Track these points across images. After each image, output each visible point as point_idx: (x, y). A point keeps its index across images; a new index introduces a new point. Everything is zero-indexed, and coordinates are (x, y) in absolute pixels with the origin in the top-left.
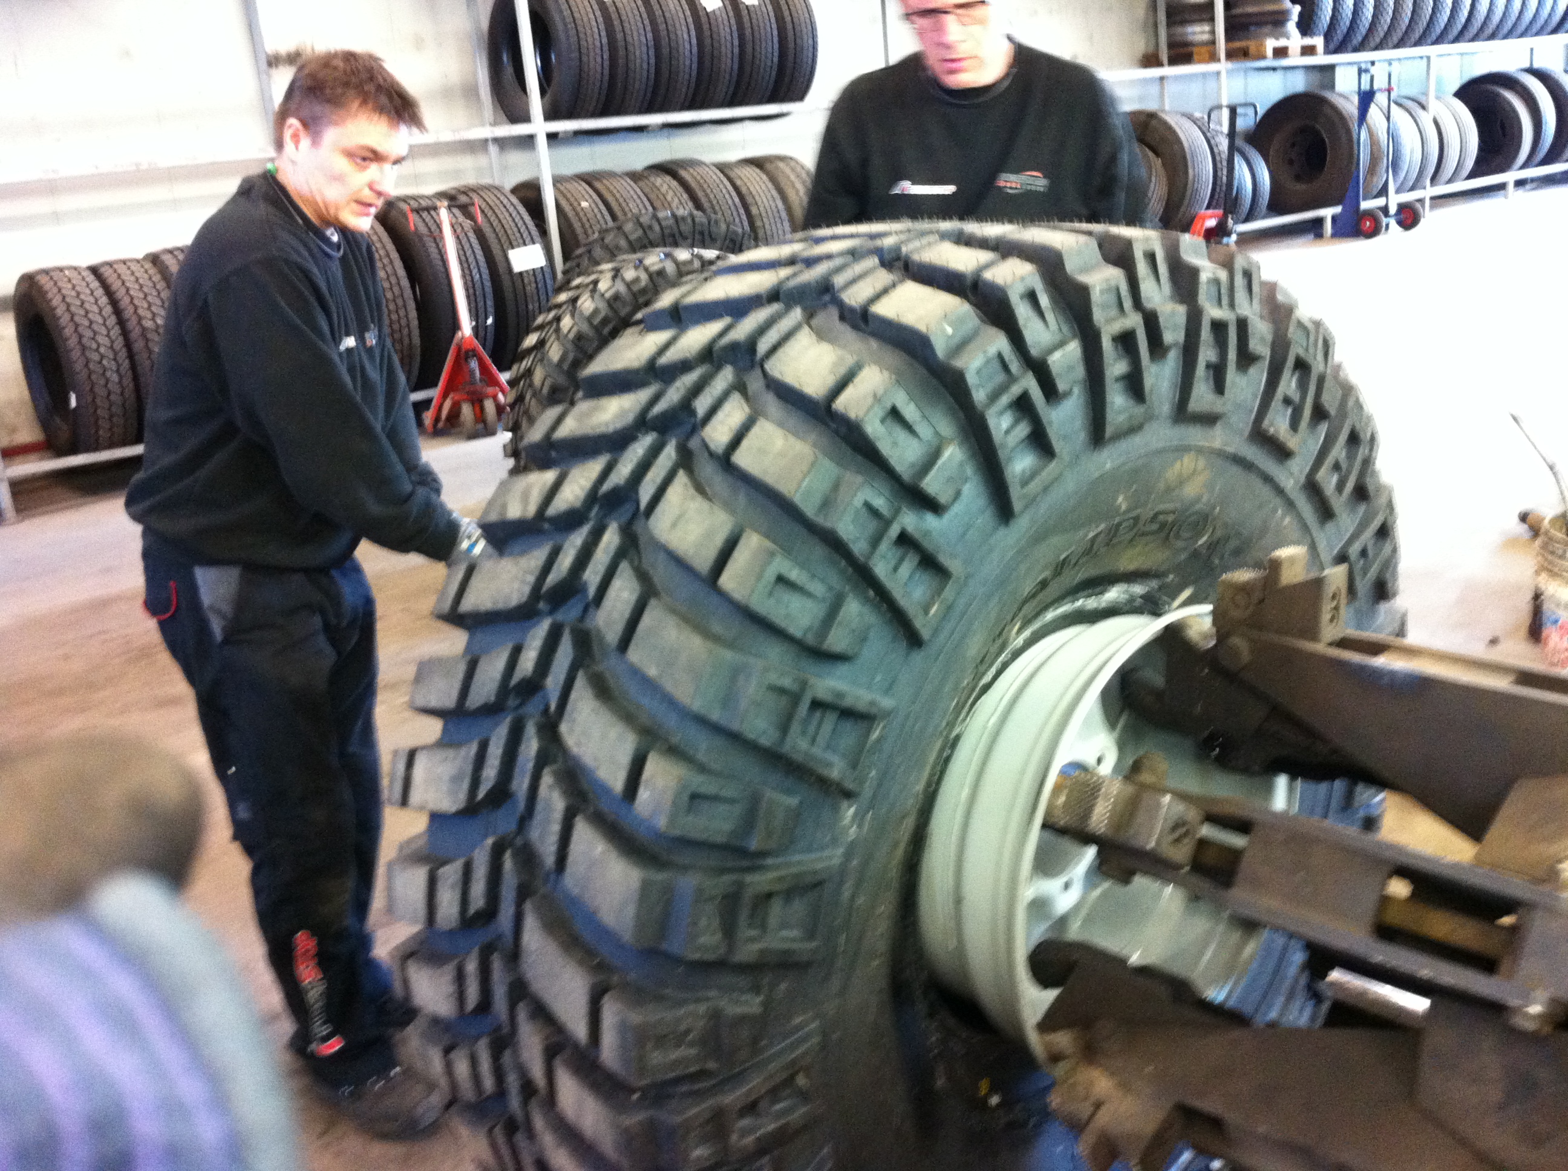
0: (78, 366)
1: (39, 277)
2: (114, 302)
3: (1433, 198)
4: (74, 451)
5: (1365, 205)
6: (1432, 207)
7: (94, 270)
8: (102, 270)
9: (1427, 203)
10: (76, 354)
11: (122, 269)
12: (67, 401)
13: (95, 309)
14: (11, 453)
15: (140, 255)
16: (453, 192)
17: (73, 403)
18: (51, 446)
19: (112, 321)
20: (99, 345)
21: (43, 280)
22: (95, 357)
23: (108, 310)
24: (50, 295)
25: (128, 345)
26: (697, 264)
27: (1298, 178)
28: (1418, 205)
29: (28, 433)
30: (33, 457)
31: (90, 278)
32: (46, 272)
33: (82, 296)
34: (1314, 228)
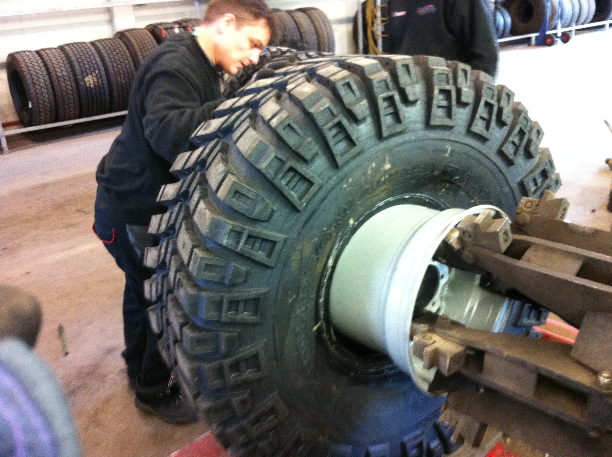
0: (32, 91)
1: (16, 55)
2: (46, 65)
3: (576, 30)
4: (31, 125)
5: (548, 33)
6: (576, 34)
7: (38, 52)
8: (41, 52)
9: (574, 32)
10: (31, 86)
11: (48, 52)
12: (28, 105)
13: (39, 68)
14: (5, 125)
15: (56, 46)
16: (180, 21)
17: (30, 106)
18: (22, 123)
19: (45, 73)
20: (40, 83)
21: (17, 56)
22: (38, 87)
23: (43, 68)
24: (20, 62)
25: (52, 83)
26: (279, 53)
27: (522, 21)
28: (569, 33)
29: (12, 117)
30: (14, 127)
31: (36, 55)
32: (18, 53)
33: (33, 63)
34: (527, 41)
